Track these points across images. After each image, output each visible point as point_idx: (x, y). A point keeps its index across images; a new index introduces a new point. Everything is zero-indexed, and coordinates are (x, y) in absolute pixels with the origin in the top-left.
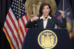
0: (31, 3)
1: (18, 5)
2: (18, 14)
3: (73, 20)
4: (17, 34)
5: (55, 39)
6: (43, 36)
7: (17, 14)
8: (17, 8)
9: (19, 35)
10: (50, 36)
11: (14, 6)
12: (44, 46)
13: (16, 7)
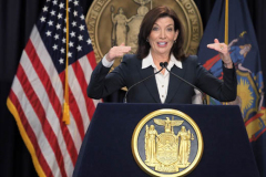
0: (109, 9)
1: (64, 16)
2: (62, 50)
3: (260, 73)
4: (57, 120)
5: (194, 143)
6: (151, 132)
7: (59, 48)
8: (58, 26)
9: (63, 125)
10: (177, 129)
11: (47, 20)
12: (153, 168)
13: (55, 24)
